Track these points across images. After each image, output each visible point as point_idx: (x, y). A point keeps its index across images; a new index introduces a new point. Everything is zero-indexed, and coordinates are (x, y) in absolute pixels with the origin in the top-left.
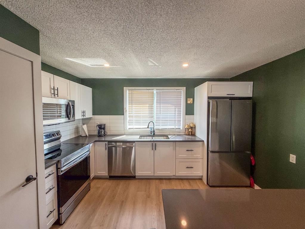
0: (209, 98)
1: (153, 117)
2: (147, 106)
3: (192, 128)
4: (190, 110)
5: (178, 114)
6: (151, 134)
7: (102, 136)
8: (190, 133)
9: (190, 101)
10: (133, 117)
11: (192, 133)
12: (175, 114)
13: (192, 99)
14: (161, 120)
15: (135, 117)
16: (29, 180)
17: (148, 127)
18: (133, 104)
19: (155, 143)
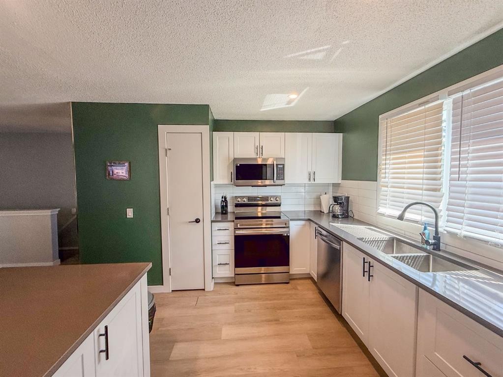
7: (338, 218)
10: (388, 187)
14: (467, 203)
15: (391, 187)
16: (197, 221)
17: (401, 218)
18: (390, 154)
19: (369, 259)
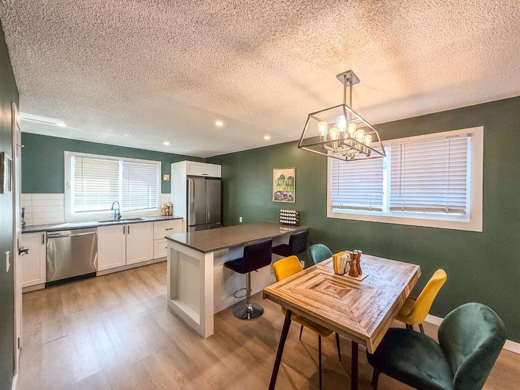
0: (188, 176)
1: (118, 196)
2: (107, 182)
3: (169, 207)
4: (166, 187)
5: (152, 192)
6: (115, 217)
8: (167, 214)
9: (166, 177)
10: (83, 196)
11: (169, 214)
12: (148, 192)
13: (168, 176)
14: (130, 199)
15: (86, 196)
17: (112, 209)
18: (85, 178)
19: (127, 225)
